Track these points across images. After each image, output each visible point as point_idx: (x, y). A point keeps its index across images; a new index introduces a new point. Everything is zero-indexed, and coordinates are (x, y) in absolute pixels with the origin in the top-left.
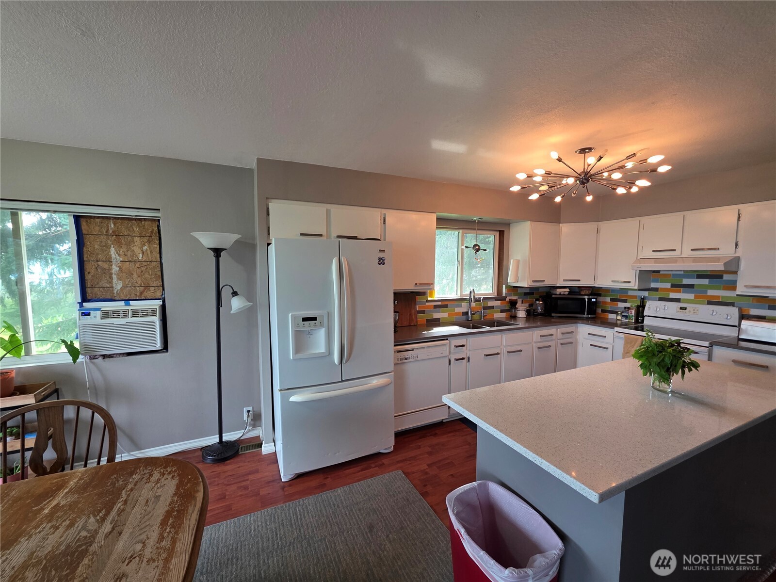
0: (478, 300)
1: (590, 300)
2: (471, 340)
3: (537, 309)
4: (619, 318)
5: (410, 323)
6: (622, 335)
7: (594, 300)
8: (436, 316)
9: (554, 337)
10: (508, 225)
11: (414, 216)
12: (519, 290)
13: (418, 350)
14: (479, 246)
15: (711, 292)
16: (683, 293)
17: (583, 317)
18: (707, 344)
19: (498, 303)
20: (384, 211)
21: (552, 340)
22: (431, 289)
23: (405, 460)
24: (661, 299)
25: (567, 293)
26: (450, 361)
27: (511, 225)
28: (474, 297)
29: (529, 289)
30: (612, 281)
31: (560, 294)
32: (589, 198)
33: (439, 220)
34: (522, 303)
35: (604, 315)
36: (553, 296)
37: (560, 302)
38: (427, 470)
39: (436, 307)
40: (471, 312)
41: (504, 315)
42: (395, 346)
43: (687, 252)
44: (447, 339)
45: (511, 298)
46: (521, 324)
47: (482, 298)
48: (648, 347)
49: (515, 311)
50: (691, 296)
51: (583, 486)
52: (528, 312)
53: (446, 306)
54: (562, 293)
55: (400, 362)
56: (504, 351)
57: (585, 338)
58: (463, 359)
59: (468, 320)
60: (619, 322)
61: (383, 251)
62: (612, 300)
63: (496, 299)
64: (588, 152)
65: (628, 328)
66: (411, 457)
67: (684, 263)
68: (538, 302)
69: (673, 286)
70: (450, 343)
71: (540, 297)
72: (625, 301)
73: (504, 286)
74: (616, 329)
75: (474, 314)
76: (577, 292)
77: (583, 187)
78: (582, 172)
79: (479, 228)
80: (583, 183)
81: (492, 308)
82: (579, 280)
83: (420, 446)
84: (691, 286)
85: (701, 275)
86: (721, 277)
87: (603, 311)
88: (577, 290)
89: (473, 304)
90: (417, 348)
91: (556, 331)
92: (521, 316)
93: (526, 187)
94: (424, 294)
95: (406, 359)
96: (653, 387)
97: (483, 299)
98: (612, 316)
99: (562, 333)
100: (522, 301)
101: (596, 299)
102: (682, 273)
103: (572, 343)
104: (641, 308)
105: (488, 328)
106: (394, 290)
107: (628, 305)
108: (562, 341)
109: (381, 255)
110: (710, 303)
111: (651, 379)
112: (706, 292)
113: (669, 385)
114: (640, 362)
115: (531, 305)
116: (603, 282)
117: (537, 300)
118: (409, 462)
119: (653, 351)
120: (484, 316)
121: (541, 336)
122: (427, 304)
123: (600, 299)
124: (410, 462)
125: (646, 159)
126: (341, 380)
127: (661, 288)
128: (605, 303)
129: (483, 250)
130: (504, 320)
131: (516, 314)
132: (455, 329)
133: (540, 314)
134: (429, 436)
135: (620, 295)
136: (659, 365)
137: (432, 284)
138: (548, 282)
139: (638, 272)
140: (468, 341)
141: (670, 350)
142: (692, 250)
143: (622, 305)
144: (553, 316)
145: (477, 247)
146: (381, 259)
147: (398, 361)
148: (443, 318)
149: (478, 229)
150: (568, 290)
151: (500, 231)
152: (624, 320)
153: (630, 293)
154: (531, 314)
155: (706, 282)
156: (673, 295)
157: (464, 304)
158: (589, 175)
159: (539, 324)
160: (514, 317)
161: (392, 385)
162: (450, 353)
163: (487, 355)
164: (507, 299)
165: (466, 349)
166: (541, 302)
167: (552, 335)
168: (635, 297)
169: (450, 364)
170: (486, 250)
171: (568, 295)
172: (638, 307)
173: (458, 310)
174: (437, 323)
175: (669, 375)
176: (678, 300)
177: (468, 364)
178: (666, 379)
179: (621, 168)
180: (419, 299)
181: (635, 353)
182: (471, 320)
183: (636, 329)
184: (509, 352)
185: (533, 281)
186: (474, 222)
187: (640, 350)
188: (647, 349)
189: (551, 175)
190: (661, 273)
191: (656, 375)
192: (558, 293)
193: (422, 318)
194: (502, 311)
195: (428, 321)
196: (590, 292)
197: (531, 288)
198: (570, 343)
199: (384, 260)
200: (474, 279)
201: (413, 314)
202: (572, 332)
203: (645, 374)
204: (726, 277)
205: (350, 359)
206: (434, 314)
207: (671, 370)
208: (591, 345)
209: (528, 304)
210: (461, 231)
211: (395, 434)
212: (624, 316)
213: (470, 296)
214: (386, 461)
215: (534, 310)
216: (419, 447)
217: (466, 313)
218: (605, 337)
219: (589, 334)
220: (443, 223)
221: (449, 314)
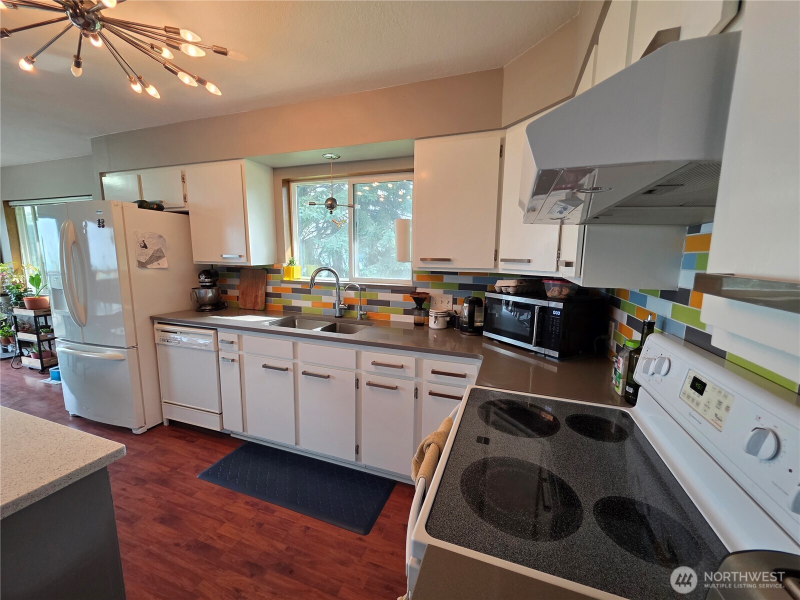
5: (254, 306)
8: (295, 303)
19: (398, 297)
21: (403, 378)
34: (455, 303)
39: (295, 291)
41: (409, 319)
44: (216, 330)
45: (423, 290)
53: (308, 291)
58: (234, 361)
59: (336, 317)
62: (628, 321)
63: (393, 290)
70: (217, 335)
81: (386, 303)
90: (181, 332)
91: (417, 363)
92: (433, 327)
94: (278, 272)
95: (168, 342)
99: (436, 372)
108: (434, 388)
120: (361, 314)
122: (283, 285)
128: (621, 327)
135: (637, 310)
147: (160, 341)
148: (305, 307)
153: (650, 304)
154: (455, 325)
160: (421, 326)
165: (241, 350)
167: (404, 367)
173: (327, 299)
174: (298, 312)
180: (273, 277)
184: (305, 373)
195: (285, 308)
201: (260, 295)
206: (292, 300)
217: (335, 306)
221: (312, 302)
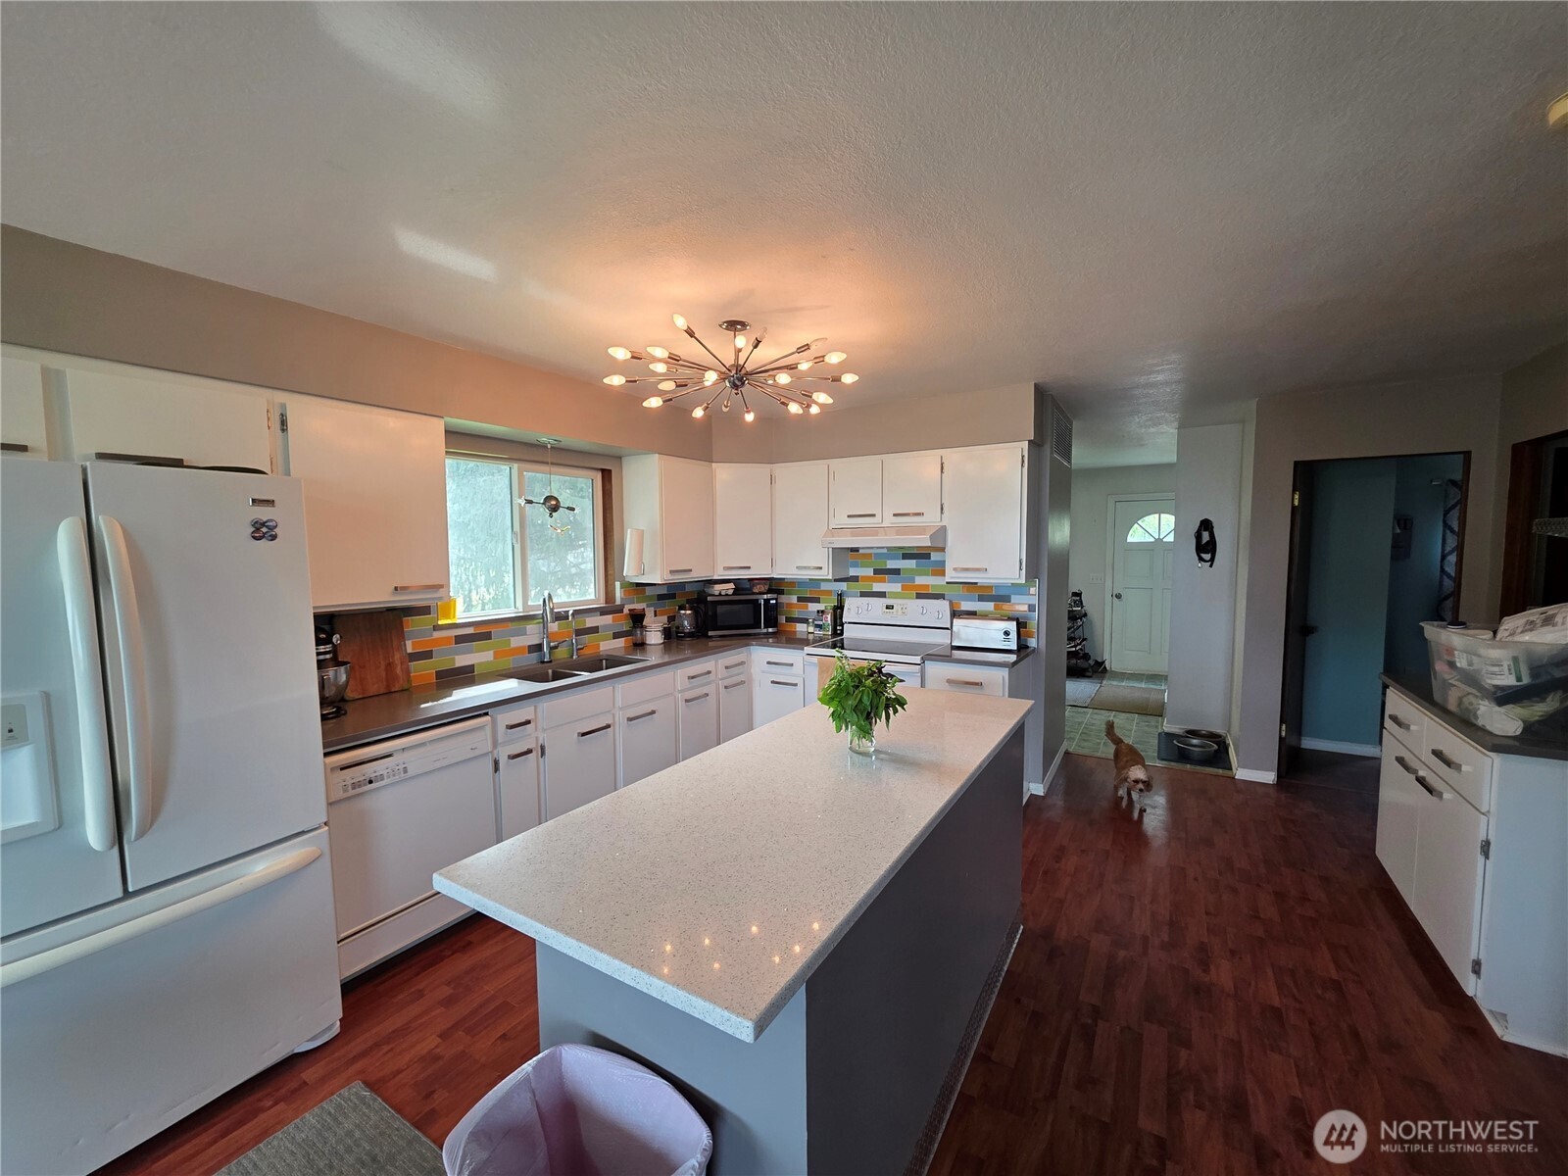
0: (560, 617)
1: (767, 601)
2: (546, 705)
3: (683, 625)
4: (811, 629)
5: (388, 686)
6: (815, 659)
7: (774, 602)
8: (461, 661)
9: (712, 676)
10: (618, 458)
11: (391, 422)
12: (649, 591)
13: (406, 754)
14: (556, 499)
15: (920, 580)
16: (889, 582)
17: (759, 634)
18: (917, 659)
19: (608, 619)
20: (281, 397)
21: (709, 683)
22: (440, 598)
23: (377, 1045)
24: (863, 594)
25: (731, 592)
26: (496, 763)
27: (625, 460)
28: (552, 610)
29: (666, 587)
30: (797, 567)
31: (720, 595)
32: (750, 417)
33: (452, 434)
34: (655, 616)
35: (790, 627)
36: (709, 599)
37: (720, 609)
38: (438, 1050)
39: (459, 639)
40: (548, 643)
41: (621, 642)
42: (326, 755)
43: (889, 521)
44: (487, 714)
45: (632, 607)
46: (653, 657)
47: (571, 613)
48: (840, 682)
49: (642, 634)
50: (897, 587)
51: (726, 1014)
52: (667, 633)
53: (487, 636)
54: (723, 593)
55: (352, 792)
56: (620, 718)
57: (763, 672)
58: (529, 751)
59: (543, 662)
60: (811, 637)
61: (270, 503)
62: (800, 599)
63: (603, 612)
64: (740, 330)
65: (824, 646)
66: (393, 1032)
67: (886, 535)
68: (683, 612)
69: (876, 572)
70: (494, 723)
71: (688, 601)
72: (817, 600)
73: (618, 584)
74: (808, 649)
75: (556, 647)
76: (746, 589)
77: (736, 394)
78: (732, 366)
79: (555, 461)
80: (735, 386)
81: (595, 630)
82: (749, 568)
83: (420, 991)
84: (897, 572)
85: (907, 555)
86: (927, 556)
87: (790, 620)
88: (747, 585)
89: (554, 627)
90: (403, 749)
91: (716, 664)
92: (653, 642)
93: (635, 381)
94: (425, 610)
95: (371, 782)
96: (850, 748)
97: (573, 614)
98: (801, 628)
99: (727, 668)
100: (655, 612)
101: (776, 599)
102: (885, 551)
103: (743, 682)
104: (839, 609)
105: (586, 676)
106: (314, 608)
107: (821, 607)
108: (728, 682)
109: (264, 514)
110: (919, 596)
111: (848, 734)
112: (913, 580)
113: (872, 741)
114: (832, 709)
115: (671, 619)
116: (784, 570)
117: (682, 608)
118: (386, 1048)
119: (847, 686)
120: (578, 650)
121: (689, 678)
122: (437, 634)
123: (783, 599)
124: (389, 1047)
125: (823, 356)
126: (120, 894)
127: (862, 577)
128: (790, 605)
129: (568, 508)
130: (621, 653)
131: (643, 637)
132: (510, 687)
133: (691, 635)
134: (449, 956)
135: (809, 592)
136: (855, 709)
137: (442, 586)
138: (699, 573)
139: (831, 550)
140: (539, 710)
141: (868, 682)
142: (895, 515)
143: (813, 607)
144: (711, 637)
145: (554, 502)
146: (263, 524)
147: (345, 791)
148: (480, 664)
149: (552, 464)
150: (732, 586)
151: (603, 471)
152: (818, 632)
153: (824, 586)
154: (671, 635)
155: (911, 564)
156: (877, 587)
157: (532, 628)
158: (743, 372)
159: (688, 653)
160: (640, 645)
161: (326, 861)
162: (495, 744)
163: (584, 734)
164: (626, 611)
165: (536, 730)
166: (689, 612)
167: (709, 672)
168: (829, 593)
169: (496, 769)
170: (573, 509)
171: (733, 594)
172: (835, 608)
173: (518, 642)
174: (466, 676)
175: (871, 724)
176: (882, 595)
177: (541, 760)
178: (866, 732)
179: (792, 367)
180: (412, 624)
181: (824, 694)
182: (551, 662)
183: (834, 646)
184: (630, 719)
185: (671, 572)
186: (543, 446)
187: (830, 687)
188: (840, 685)
189: (680, 362)
190: (861, 551)
191: (854, 727)
192: (717, 593)
193: (423, 670)
194: (616, 636)
195: (440, 674)
196: (767, 587)
197: (670, 586)
198: (741, 685)
199: (271, 529)
200: (573, 570)
201: (398, 662)
202: (742, 663)
203: (839, 729)
204: (935, 556)
205: (154, 827)
206: (457, 657)
207: (872, 715)
208: (773, 682)
209: (666, 617)
210: (515, 466)
211: (342, 986)
212: (817, 626)
213: (545, 610)
214: (310, 1074)
215: (678, 628)
216: (421, 994)
217: (538, 647)
218: (792, 665)
219: (768, 663)
220: (460, 441)
221: (495, 652)
